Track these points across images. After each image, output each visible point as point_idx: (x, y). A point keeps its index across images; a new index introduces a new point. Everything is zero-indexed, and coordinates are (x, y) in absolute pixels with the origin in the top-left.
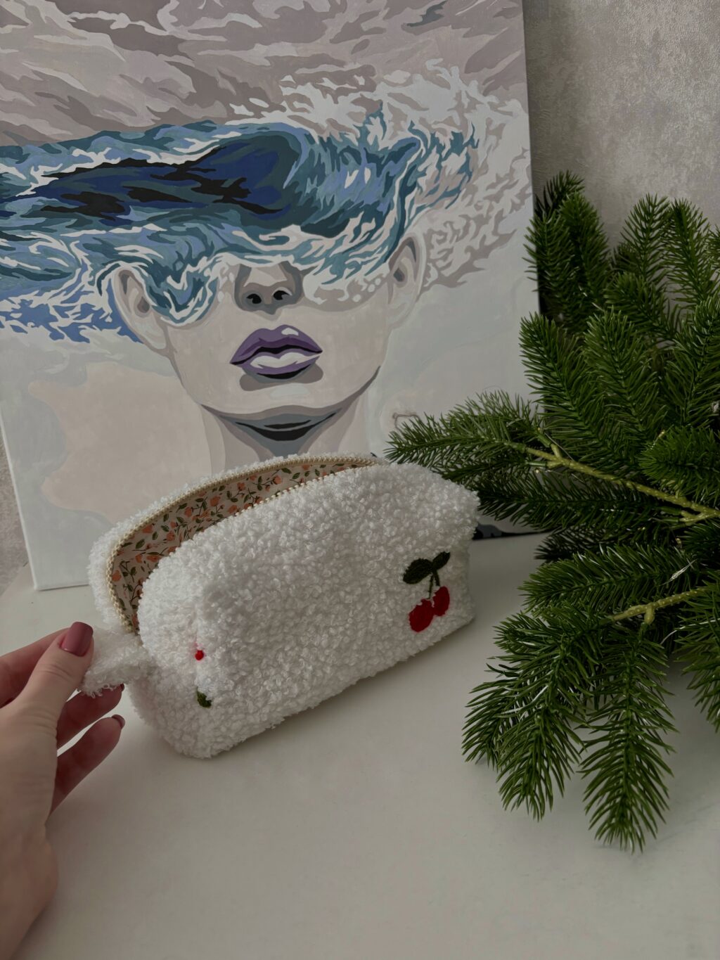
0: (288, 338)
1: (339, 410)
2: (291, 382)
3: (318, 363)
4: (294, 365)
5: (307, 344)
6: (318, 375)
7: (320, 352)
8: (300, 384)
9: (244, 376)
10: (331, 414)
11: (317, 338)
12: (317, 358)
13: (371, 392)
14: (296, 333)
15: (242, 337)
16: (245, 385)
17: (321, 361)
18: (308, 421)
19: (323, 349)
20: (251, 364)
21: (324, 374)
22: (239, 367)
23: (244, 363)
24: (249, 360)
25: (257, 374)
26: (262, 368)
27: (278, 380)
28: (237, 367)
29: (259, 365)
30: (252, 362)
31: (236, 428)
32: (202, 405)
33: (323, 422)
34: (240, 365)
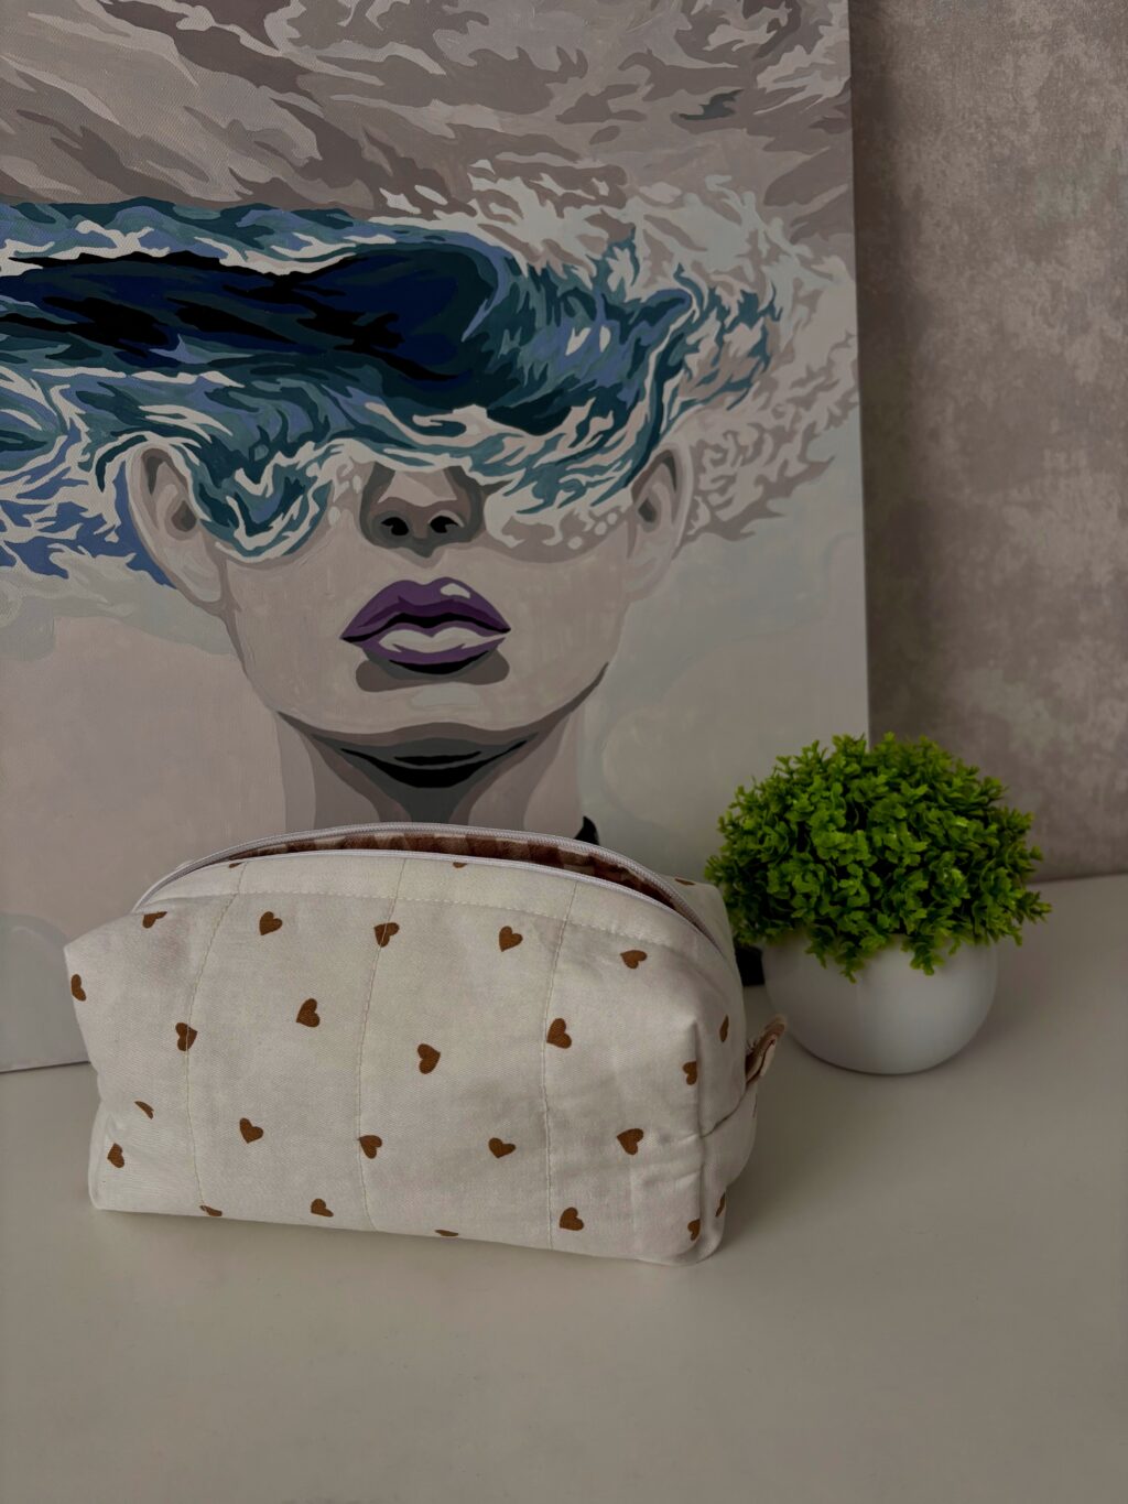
0: (451, 601)
1: (533, 736)
2: (452, 680)
3: (500, 649)
4: (458, 649)
5: (484, 614)
6: (501, 670)
7: (506, 630)
8: (466, 686)
9: (364, 663)
10: (518, 744)
11: (504, 604)
12: (501, 641)
13: (590, 706)
14: (467, 595)
15: (368, 593)
16: (366, 680)
17: (508, 647)
18: (477, 753)
19: (511, 625)
20: (380, 642)
21: (511, 669)
22: (356, 647)
23: (369, 640)
24: (377, 635)
25: (391, 661)
26: (400, 652)
27: (428, 675)
28: (353, 646)
29: (395, 646)
30: (383, 640)
31: (341, 759)
32: (280, 713)
33: (503, 757)
34: (358, 643)
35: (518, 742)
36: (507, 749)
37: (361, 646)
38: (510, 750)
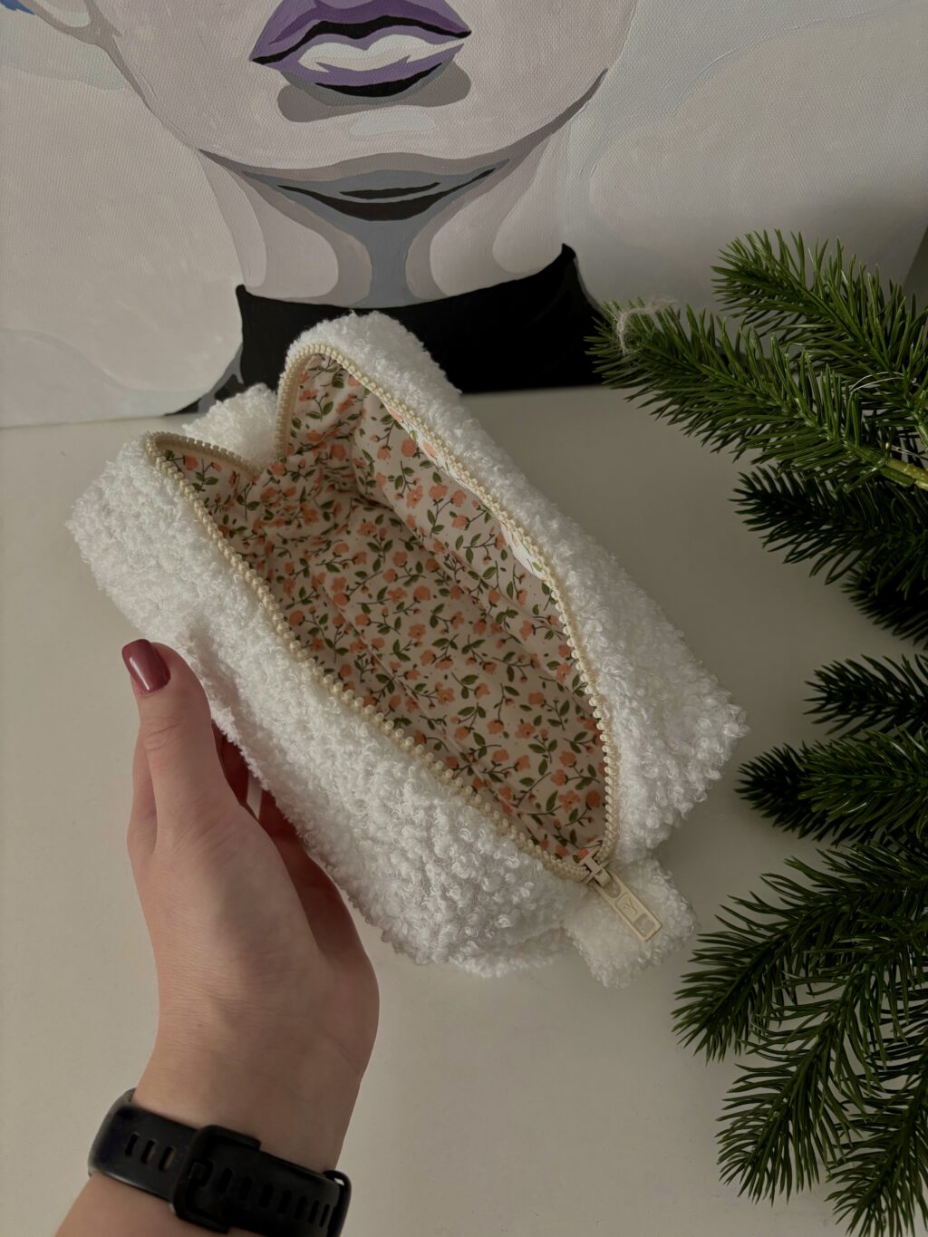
1: (502, 164)
2: (394, 103)
3: (457, 59)
4: (401, 63)
5: (435, 14)
6: (460, 87)
7: (465, 34)
8: (417, 108)
9: (283, 91)
10: (484, 173)
12: (458, 48)
13: (577, 125)
16: (291, 108)
17: (467, 56)
18: (436, 184)
19: (471, 27)
20: (299, 61)
21: (473, 85)
22: (271, 69)
23: (284, 60)
24: (294, 53)
25: (317, 84)
26: (327, 71)
27: (366, 98)
28: (268, 68)
29: (321, 64)
30: (302, 58)
31: (281, 196)
32: (201, 151)
33: (464, 188)
34: (273, 64)
35: (484, 171)
36: (471, 179)
37: (278, 68)
38: (474, 180)
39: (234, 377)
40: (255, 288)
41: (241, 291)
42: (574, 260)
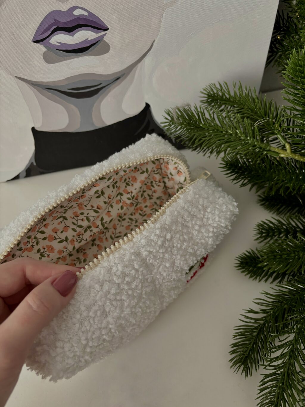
0: (79, 18)
1: (123, 75)
2: (84, 55)
3: (105, 39)
4: (86, 41)
5: (96, 23)
6: (106, 49)
7: (107, 29)
8: (92, 57)
9: (46, 53)
10: (117, 78)
11: (105, 18)
12: (105, 34)
13: (147, 60)
14: (86, 14)
15: (39, 19)
16: (47, 59)
17: (109, 37)
18: (100, 84)
19: (109, 27)
20: (50, 41)
21: (111, 48)
22: (40, 45)
23: (44, 41)
24: (48, 39)
25: (56, 49)
26: (60, 45)
27: (75, 54)
28: (38, 44)
29: (57, 42)
30: (51, 40)
31: (46, 92)
32: (16, 77)
33: (111, 84)
34: (40, 43)
37: (42, 44)
38: (114, 81)
39: (32, 163)
40: (38, 128)
41: (33, 129)
42: (150, 108)
